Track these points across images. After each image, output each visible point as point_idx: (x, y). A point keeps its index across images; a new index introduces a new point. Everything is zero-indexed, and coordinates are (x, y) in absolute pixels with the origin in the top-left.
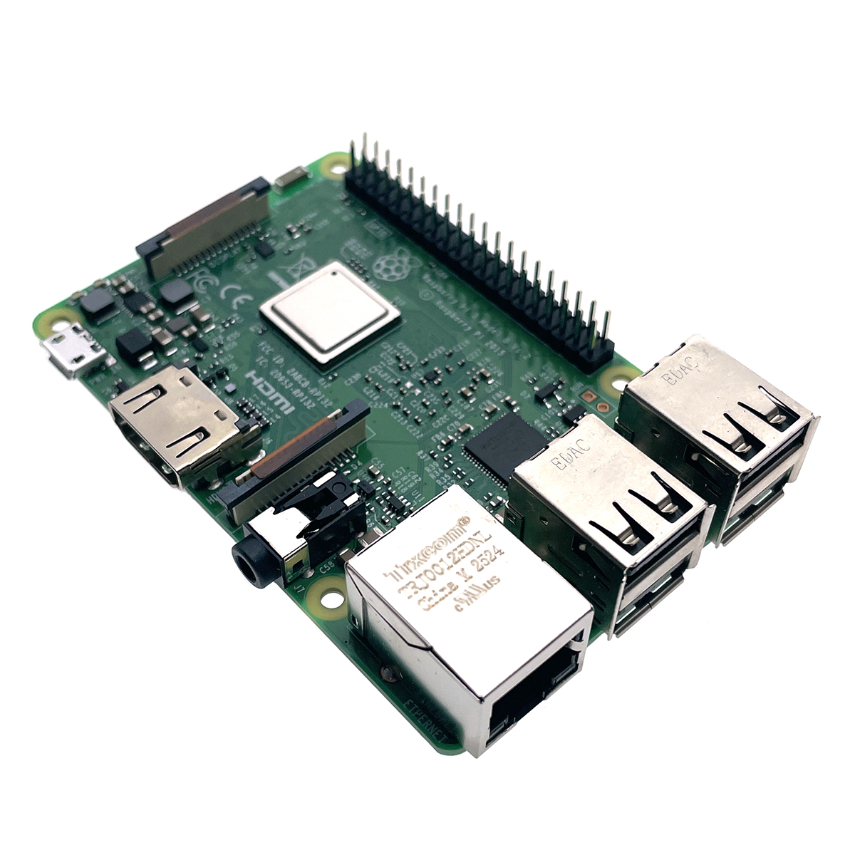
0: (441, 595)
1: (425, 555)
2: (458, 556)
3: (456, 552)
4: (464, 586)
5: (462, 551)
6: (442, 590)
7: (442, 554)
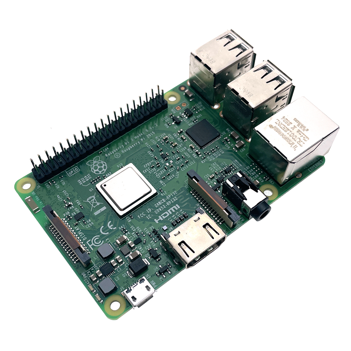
0: (302, 135)
1: (286, 138)
2: (286, 129)
3: (285, 129)
4: (298, 128)
5: (284, 128)
6: (300, 134)
7: (285, 133)
